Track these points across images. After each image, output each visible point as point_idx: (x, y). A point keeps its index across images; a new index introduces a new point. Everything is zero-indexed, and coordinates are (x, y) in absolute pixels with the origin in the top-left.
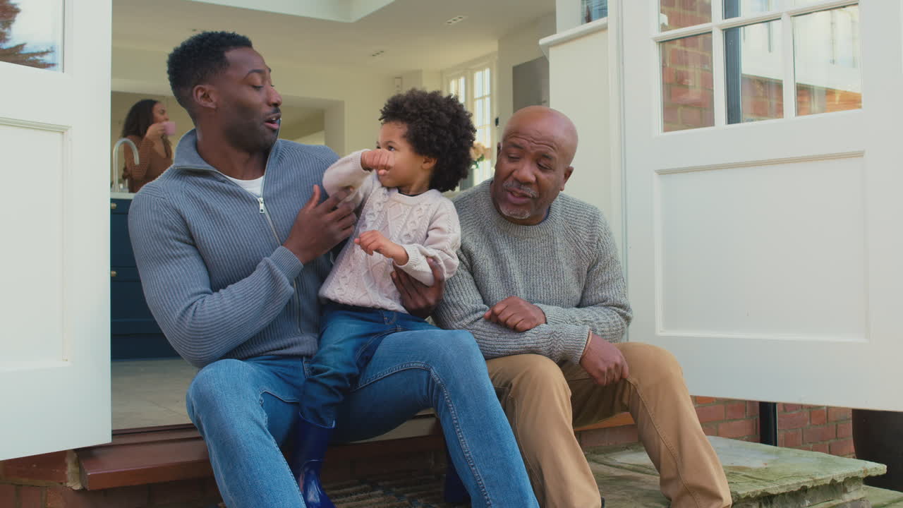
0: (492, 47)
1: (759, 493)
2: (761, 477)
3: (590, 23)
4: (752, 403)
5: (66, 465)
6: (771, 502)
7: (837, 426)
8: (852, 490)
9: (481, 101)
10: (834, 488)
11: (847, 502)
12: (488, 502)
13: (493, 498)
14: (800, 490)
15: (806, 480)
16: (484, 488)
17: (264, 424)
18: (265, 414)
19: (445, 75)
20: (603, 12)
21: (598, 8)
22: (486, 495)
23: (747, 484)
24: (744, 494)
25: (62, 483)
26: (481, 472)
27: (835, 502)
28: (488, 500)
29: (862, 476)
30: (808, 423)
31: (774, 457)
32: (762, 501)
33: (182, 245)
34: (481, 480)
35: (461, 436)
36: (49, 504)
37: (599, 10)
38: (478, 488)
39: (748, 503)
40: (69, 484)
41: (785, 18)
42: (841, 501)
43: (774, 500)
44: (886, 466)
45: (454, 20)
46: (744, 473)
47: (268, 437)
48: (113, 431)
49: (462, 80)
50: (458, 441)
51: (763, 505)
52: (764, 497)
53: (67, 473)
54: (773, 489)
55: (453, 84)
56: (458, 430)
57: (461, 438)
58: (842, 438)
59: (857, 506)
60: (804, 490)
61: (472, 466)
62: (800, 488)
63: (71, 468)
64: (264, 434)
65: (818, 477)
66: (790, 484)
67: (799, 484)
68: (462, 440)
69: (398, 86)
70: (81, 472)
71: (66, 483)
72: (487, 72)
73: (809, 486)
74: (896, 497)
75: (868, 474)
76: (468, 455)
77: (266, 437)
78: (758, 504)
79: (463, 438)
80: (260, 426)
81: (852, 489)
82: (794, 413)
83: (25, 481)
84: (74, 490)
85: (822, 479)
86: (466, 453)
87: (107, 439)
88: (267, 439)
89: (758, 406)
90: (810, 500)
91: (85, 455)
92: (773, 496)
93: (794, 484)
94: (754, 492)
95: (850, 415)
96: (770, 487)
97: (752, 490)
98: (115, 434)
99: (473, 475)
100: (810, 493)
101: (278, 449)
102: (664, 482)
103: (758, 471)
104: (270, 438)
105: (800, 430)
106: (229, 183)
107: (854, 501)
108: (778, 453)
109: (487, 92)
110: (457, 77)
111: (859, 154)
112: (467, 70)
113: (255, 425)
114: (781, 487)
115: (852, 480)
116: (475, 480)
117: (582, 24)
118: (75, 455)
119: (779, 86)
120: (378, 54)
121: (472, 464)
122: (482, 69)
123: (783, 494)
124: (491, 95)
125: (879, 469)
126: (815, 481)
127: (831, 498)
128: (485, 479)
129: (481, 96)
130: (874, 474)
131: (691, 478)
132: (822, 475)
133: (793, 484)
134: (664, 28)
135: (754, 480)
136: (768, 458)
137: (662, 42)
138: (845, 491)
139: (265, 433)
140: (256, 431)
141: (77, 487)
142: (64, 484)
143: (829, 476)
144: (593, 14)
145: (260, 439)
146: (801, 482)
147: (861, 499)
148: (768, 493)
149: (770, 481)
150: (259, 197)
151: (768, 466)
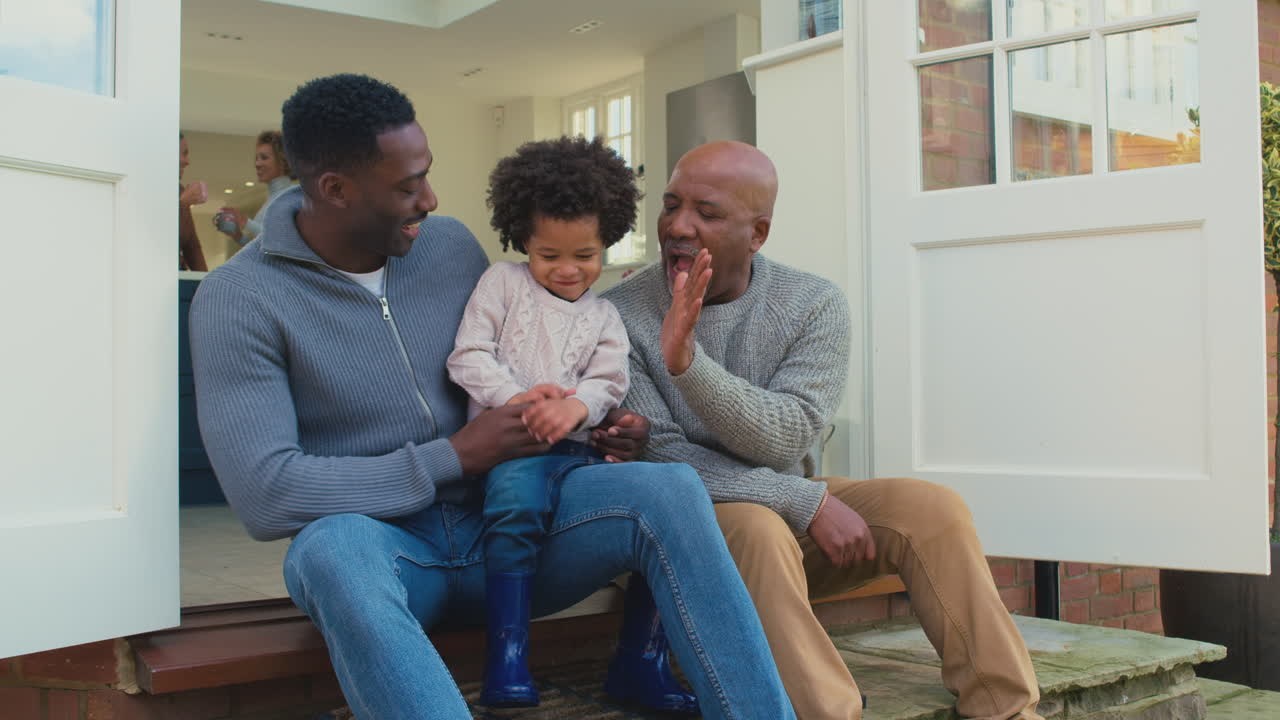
0: (636, 65)
1: (1067, 686)
2: (1065, 664)
3: (814, 39)
4: (1023, 562)
5: (114, 660)
6: (1080, 699)
7: (1134, 594)
8: (1182, 680)
9: (617, 140)
10: (1160, 678)
11: (1175, 698)
12: (724, 702)
13: (731, 695)
14: (1117, 682)
15: (1125, 668)
16: (716, 682)
17: (404, 603)
18: (404, 589)
19: (565, 106)
20: (832, 23)
21: (823, 16)
22: (720, 692)
23: (1049, 674)
24: (1047, 688)
25: (109, 685)
26: (714, 661)
27: (1160, 698)
28: (723, 699)
29: (1196, 661)
30: (1097, 592)
31: (1073, 638)
32: (1067, 697)
33: (265, 362)
34: (712, 672)
35: (684, 611)
36: (91, 715)
37: (825, 19)
38: (709, 684)
39: (1051, 701)
40: (120, 687)
41: (1096, 36)
42: (1167, 696)
43: (1083, 696)
44: (1226, 648)
45: (586, 27)
46: (1041, 660)
47: (412, 620)
48: (182, 609)
49: (591, 112)
50: (678, 616)
51: (1069, 702)
52: (1070, 693)
53: (117, 670)
54: (1085, 680)
55: (577, 117)
56: (680, 602)
57: (684, 614)
58: (1142, 612)
59: (1188, 703)
60: (1123, 681)
61: (701, 653)
62: (1117, 679)
63: (123, 664)
64: (405, 617)
65: (1141, 664)
66: (1106, 673)
67: (1117, 673)
68: (686, 616)
69: (498, 119)
70: (138, 668)
71: (116, 683)
72: (627, 100)
73: (1130, 675)
74: (1230, 691)
75: (1204, 659)
76: (693, 637)
77: (408, 621)
78: (1062, 702)
79: (686, 614)
80: (399, 606)
81: (1180, 680)
82: (1079, 577)
83: (52, 682)
84: (127, 694)
85: (1146, 667)
86: (691, 634)
87: (174, 622)
88: (410, 624)
89: (1032, 566)
90: (1130, 696)
91: (141, 645)
92: (1083, 690)
93: (1110, 674)
94: (1060, 686)
95: (1156, 579)
96: (1081, 678)
97: (1057, 683)
98: (186, 613)
99: (702, 664)
100: (1129, 687)
101: (425, 637)
102: (948, 671)
103: (1058, 656)
104: (414, 623)
105: (1087, 601)
106: (342, 280)
107: (1184, 695)
108: (1077, 632)
109: (627, 128)
110: (584, 108)
111: (1198, 225)
112: (598, 98)
113: (393, 606)
114: (1095, 677)
115: (1182, 667)
116: (704, 670)
117: (800, 39)
118: (127, 643)
119: (1086, 131)
120: (473, 73)
121: (700, 650)
122: (620, 96)
123: (1095, 688)
124: (632, 134)
125: (1216, 651)
126: (1138, 669)
127: (1155, 692)
128: (718, 670)
129: (617, 134)
130: (1211, 659)
131: (986, 665)
132: (1145, 660)
133: (1108, 673)
134: (922, 48)
135: (1059, 669)
136: (1068, 638)
137: (921, 67)
138: (1173, 682)
139: (407, 615)
140: (395, 614)
141: (133, 690)
142: (113, 686)
143: (1154, 661)
144: (819, 25)
145: (401, 625)
146: (1119, 670)
147: (1193, 694)
148: (1079, 686)
149: (1078, 670)
150: (382, 297)
151: (1069, 649)
